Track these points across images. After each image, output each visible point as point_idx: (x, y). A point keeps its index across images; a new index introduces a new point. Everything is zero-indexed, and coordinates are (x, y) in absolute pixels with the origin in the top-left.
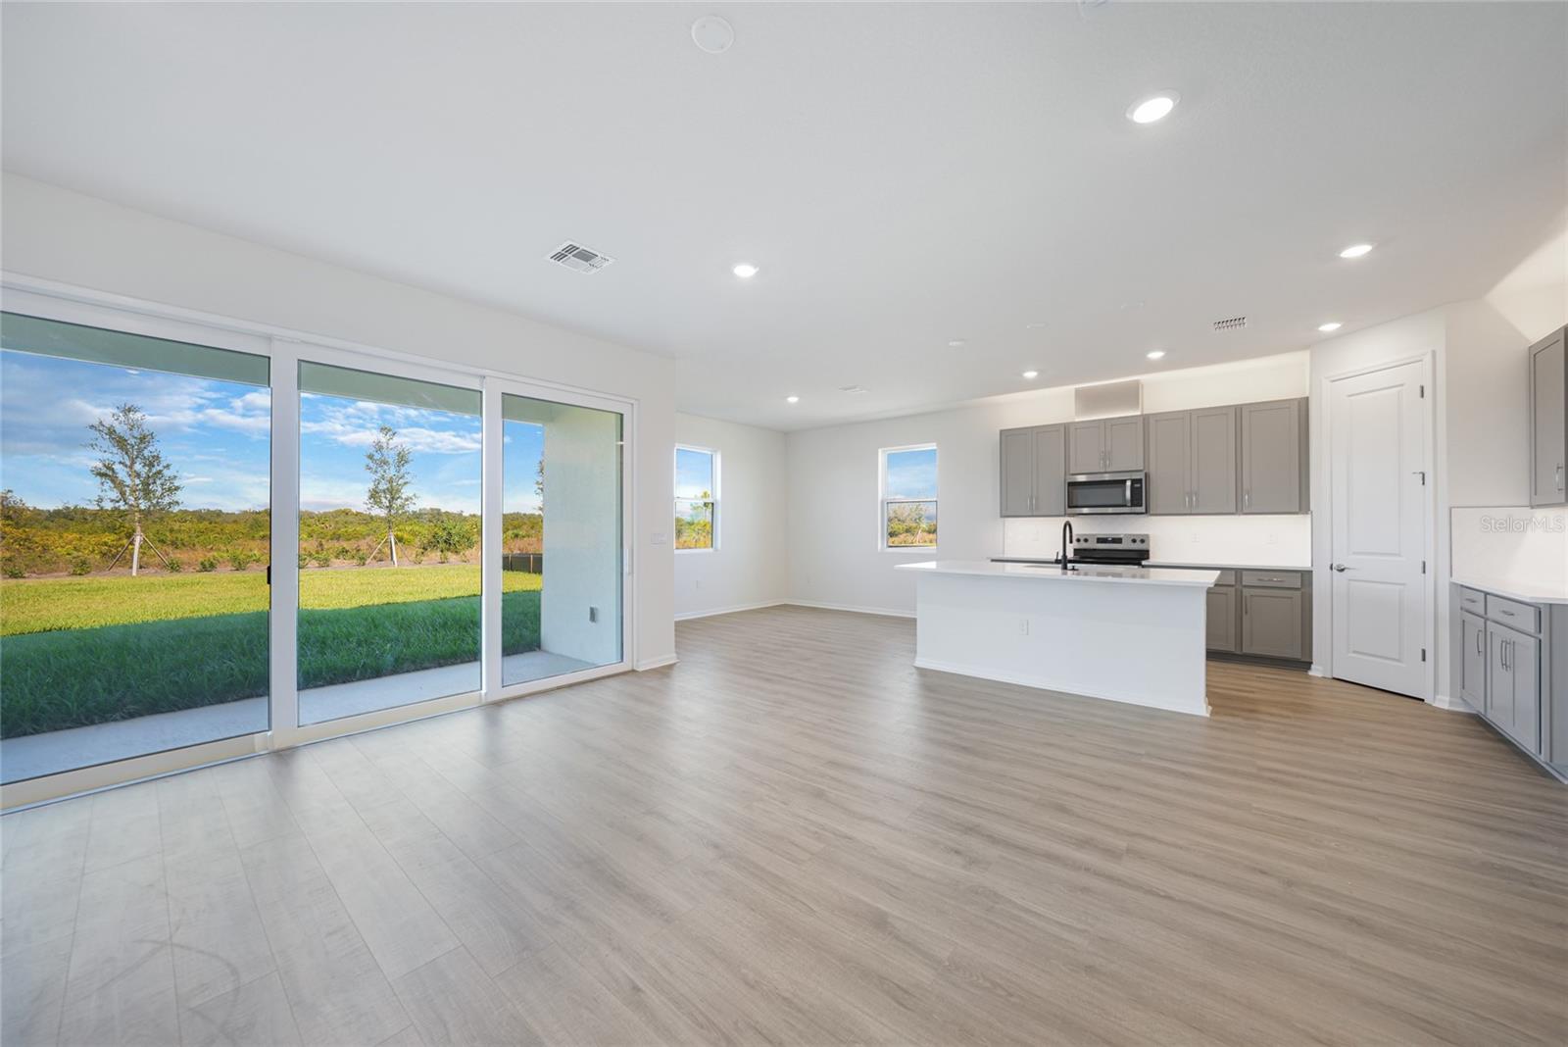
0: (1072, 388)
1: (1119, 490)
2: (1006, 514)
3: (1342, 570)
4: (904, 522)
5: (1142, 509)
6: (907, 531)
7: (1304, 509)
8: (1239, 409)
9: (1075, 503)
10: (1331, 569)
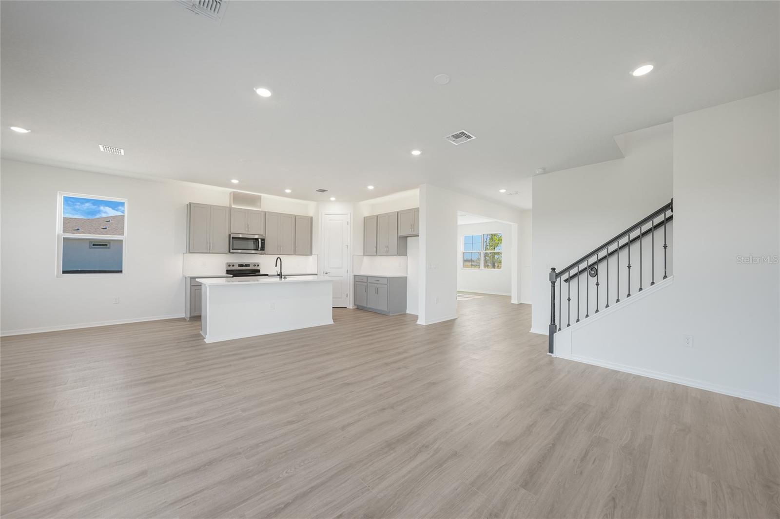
0: (231, 190)
1: (255, 243)
3: (327, 273)
5: (265, 252)
7: (311, 254)
8: (295, 216)
9: (235, 248)
10: (324, 273)
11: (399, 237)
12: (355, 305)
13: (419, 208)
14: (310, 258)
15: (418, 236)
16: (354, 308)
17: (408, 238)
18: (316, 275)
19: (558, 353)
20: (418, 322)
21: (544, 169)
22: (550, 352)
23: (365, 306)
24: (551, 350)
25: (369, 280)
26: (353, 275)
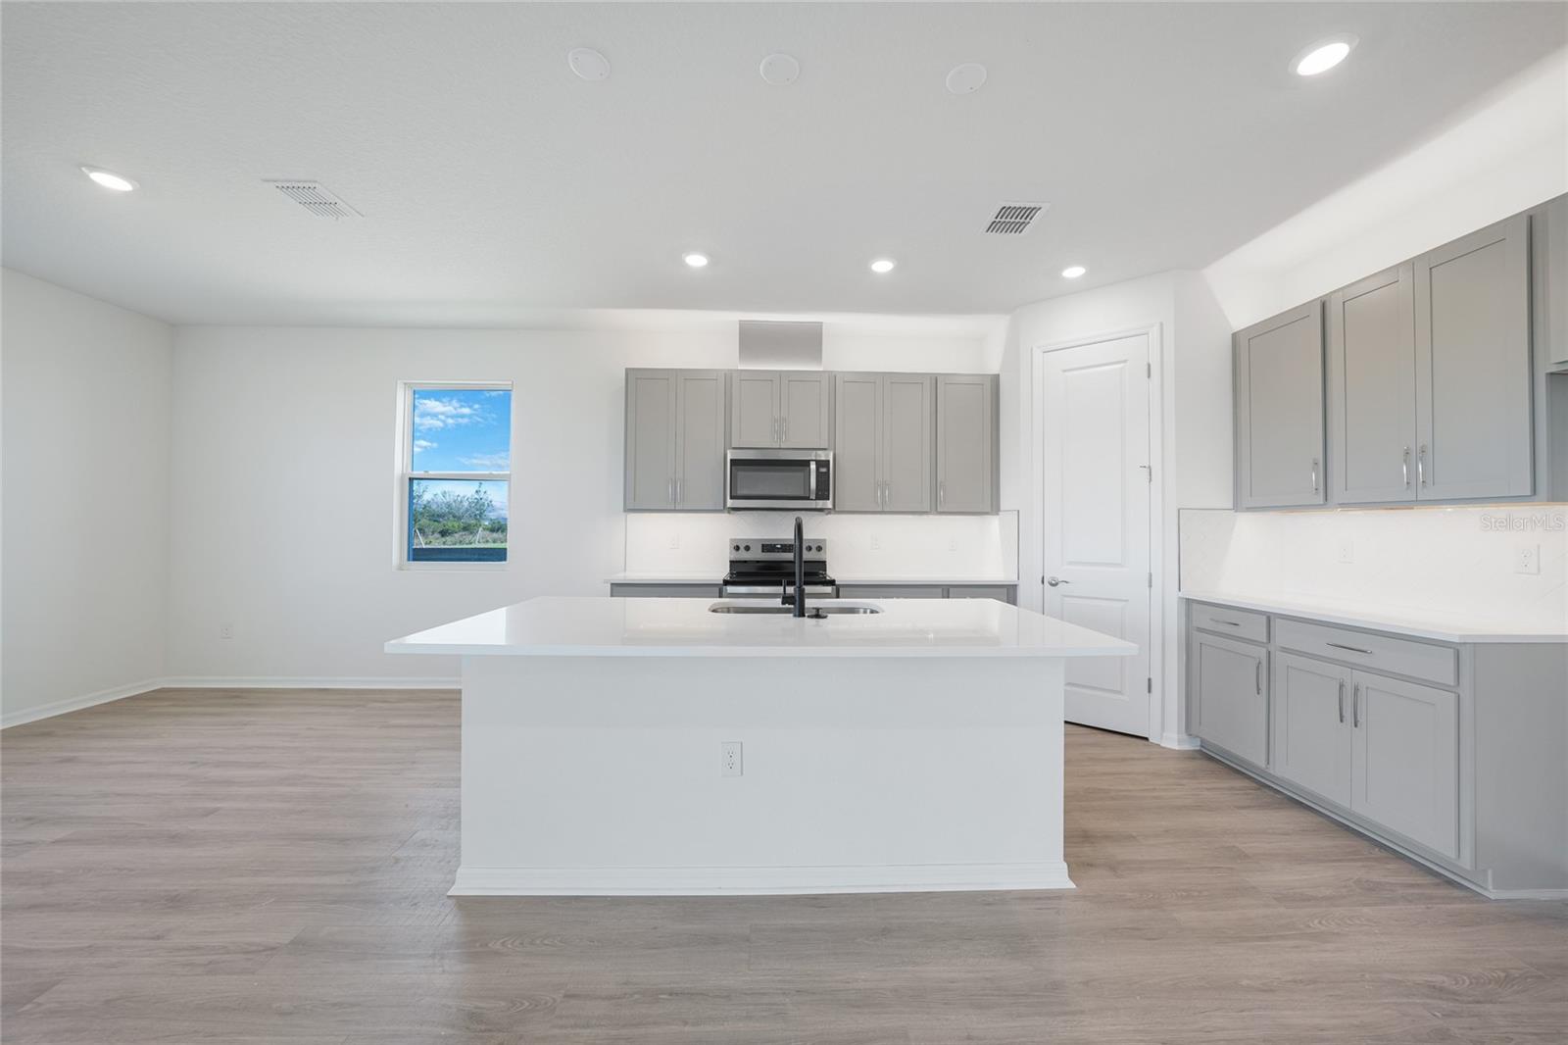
0: (734, 318)
1: (799, 475)
2: (633, 507)
3: (1056, 584)
4: (459, 518)
5: (829, 504)
6: (465, 529)
7: (995, 508)
8: (935, 379)
9: (740, 492)
10: (1043, 582)
14: (993, 523)
23: (1262, 764)
25: (1281, 637)
26: (1180, 598)
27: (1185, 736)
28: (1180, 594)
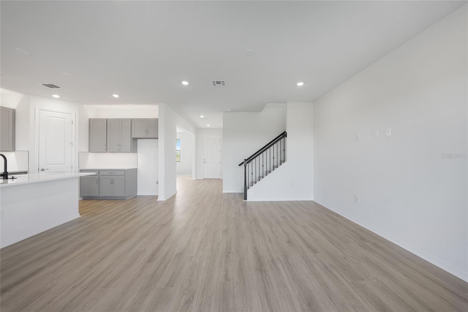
3: (43, 170)
7: (13, 150)
10: (39, 170)
11: (133, 138)
12: (81, 197)
13: (158, 119)
15: (158, 139)
16: (81, 199)
17: (138, 140)
18: (26, 173)
19: (249, 199)
20: (159, 199)
21: (232, 110)
22: (245, 200)
23: (98, 195)
24: (246, 199)
25: (101, 173)
26: (79, 170)
27: (80, 197)
28: (79, 169)
